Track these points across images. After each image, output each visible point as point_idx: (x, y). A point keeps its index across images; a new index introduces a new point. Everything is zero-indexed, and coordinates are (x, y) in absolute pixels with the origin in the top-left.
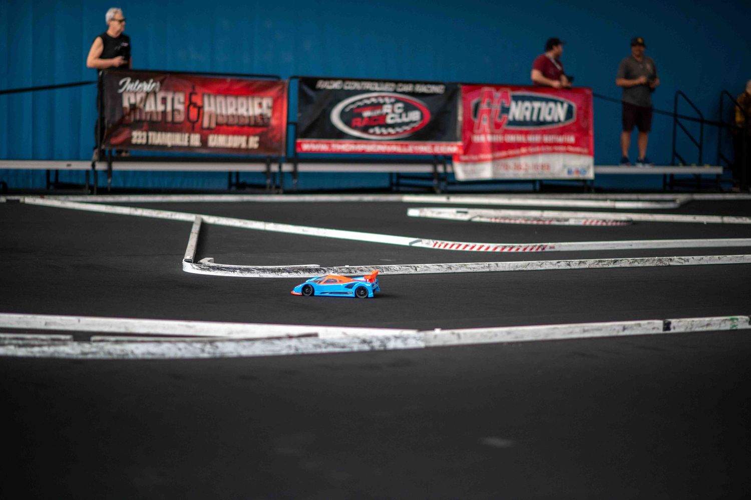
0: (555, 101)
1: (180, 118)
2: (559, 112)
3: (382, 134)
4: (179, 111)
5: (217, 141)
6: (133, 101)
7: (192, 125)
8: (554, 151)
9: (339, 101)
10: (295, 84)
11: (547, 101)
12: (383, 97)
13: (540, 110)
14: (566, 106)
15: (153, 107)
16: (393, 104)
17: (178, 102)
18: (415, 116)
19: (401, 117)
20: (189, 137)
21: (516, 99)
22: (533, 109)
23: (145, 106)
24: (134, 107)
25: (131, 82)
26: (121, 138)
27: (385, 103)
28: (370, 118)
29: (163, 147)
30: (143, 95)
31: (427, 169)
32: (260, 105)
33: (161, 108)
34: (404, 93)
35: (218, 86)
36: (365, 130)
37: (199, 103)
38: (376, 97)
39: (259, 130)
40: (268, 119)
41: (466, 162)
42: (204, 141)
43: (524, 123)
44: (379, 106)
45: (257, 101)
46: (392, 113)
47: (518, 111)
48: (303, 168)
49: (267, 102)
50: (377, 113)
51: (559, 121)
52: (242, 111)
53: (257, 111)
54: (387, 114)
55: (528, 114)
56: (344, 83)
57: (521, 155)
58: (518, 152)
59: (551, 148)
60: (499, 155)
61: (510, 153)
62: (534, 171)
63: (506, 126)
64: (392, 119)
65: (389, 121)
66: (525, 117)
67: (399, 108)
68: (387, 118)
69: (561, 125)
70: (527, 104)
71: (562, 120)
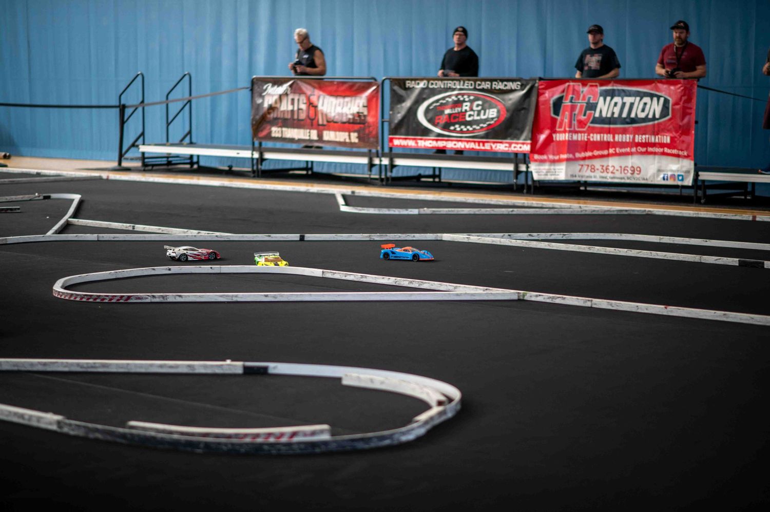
0: (652, 96)
1: (303, 116)
2: (655, 108)
3: (461, 132)
4: (301, 109)
5: (330, 136)
6: (270, 102)
7: (312, 122)
8: (647, 153)
9: (424, 100)
10: (387, 85)
11: (642, 95)
12: (463, 95)
13: (632, 105)
14: (662, 101)
15: (286, 106)
16: (472, 102)
17: (301, 102)
18: (492, 113)
19: (479, 115)
20: (309, 132)
21: (605, 94)
22: (624, 104)
23: (280, 106)
24: (271, 108)
25: (272, 87)
26: (264, 133)
27: (464, 101)
28: (450, 115)
29: (292, 140)
30: (277, 97)
33: (290, 108)
34: (483, 90)
35: (331, 89)
36: (446, 127)
37: (315, 103)
38: (457, 95)
39: (357, 127)
40: (365, 116)
42: (320, 136)
43: (610, 120)
44: (458, 103)
46: (471, 110)
47: (605, 107)
49: (364, 101)
50: (457, 110)
51: (654, 118)
52: (346, 110)
53: (356, 110)
54: (466, 111)
55: (617, 111)
56: (428, 82)
57: (608, 155)
58: (605, 152)
59: (646, 149)
60: (583, 155)
61: (596, 153)
62: (623, 175)
63: (592, 122)
64: (470, 116)
65: (468, 119)
66: (613, 113)
67: (478, 105)
68: (465, 115)
69: (656, 122)
70: (617, 99)
71: (657, 116)
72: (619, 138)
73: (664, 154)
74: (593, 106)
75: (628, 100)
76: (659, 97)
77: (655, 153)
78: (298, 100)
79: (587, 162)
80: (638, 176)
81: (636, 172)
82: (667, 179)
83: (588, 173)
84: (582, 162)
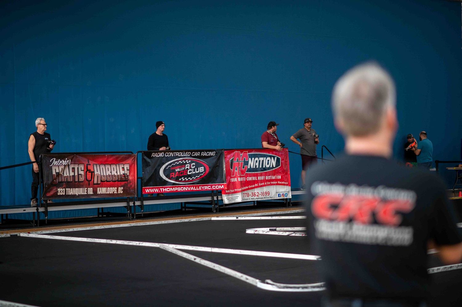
0: (271, 157)
1: (82, 179)
2: (273, 162)
3: (185, 181)
4: (81, 175)
5: (102, 191)
6: (57, 171)
7: (88, 183)
9: (163, 164)
10: (140, 156)
11: (266, 156)
12: (185, 160)
13: (263, 161)
14: (276, 158)
15: (68, 173)
16: (190, 163)
17: (80, 169)
18: (201, 169)
19: (194, 171)
20: (87, 190)
21: (251, 156)
22: (260, 161)
23: (63, 173)
24: (58, 174)
25: (56, 160)
26: (52, 193)
27: (186, 163)
28: (179, 172)
29: (74, 196)
30: (63, 167)
31: (208, 199)
32: (123, 168)
33: (72, 174)
34: (195, 157)
35: (101, 160)
37: (92, 170)
39: (123, 183)
40: (128, 176)
41: (229, 193)
42: (95, 192)
43: (255, 170)
44: (183, 165)
45: (121, 166)
46: (190, 168)
47: (252, 163)
48: (146, 203)
49: (127, 167)
50: (183, 169)
51: (273, 167)
52: (114, 173)
53: (122, 172)
54: (187, 169)
55: (257, 164)
56: (165, 154)
58: (254, 186)
59: (270, 183)
61: (250, 187)
62: (263, 197)
63: (247, 172)
64: (190, 172)
65: (189, 173)
66: (256, 166)
67: (193, 166)
68: (187, 171)
69: (274, 169)
70: (257, 159)
71: (274, 166)
72: (260, 178)
73: (277, 184)
74: (247, 163)
75: (261, 159)
76: (274, 157)
77: (274, 184)
78: (78, 168)
79: (245, 192)
80: (268, 196)
81: (267, 194)
82: (280, 196)
83: (247, 198)
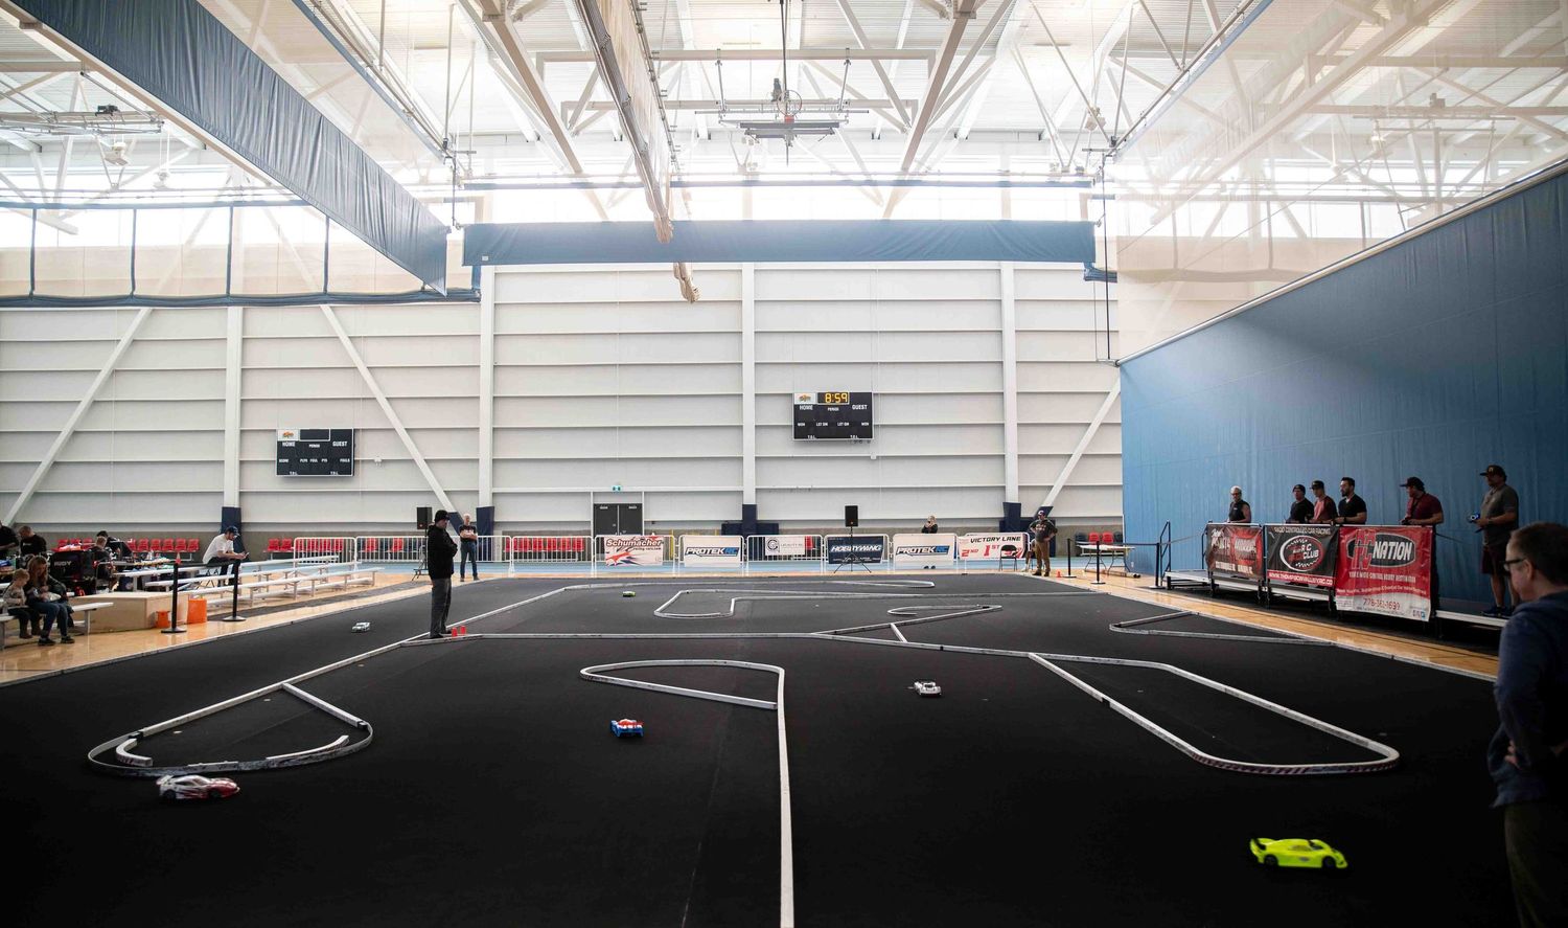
0: (1405, 541)
1: (1229, 554)
2: (1407, 552)
3: (1301, 568)
4: (1228, 549)
7: (1232, 558)
8: (1402, 591)
10: (1266, 531)
12: (1302, 539)
13: (1394, 548)
16: (1306, 544)
18: (1316, 553)
19: (1310, 555)
20: (1232, 566)
21: (1378, 539)
22: (1389, 549)
26: (1213, 565)
27: (1302, 543)
28: (1295, 555)
29: (1224, 571)
30: (1217, 539)
33: (1223, 548)
34: (1311, 535)
35: (1240, 533)
36: (1294, 565)
38: (1299, 539)
39: (1252, 562)
42: (1236, 569)
43: (1382, 562)
44: (1300, 545)
46: (1306, 551)
47: (1379, 550)
50: (1299, 551)
51: (1407, 561)
54: (1303, 552)
55: (1385, 553)
57: (1381, 592)
58: (1379, 590)
59: (1402, 588)
60: (1366, 590)
61: (1374, 590)
62: (1388, 610)
63: (1371, 563)
64: (1305, 556)
65: (1304, 558)
66: (1383, 556)
67: (1309, 548)
68: (1303, 555)
69: (1408, 564)
70: (1385, 543)
71: (1408, 559)
72: (1386, 577)
73: (1412, 593)
74: (1371, 549)
75: (1392, 544)
76: (1409, 542)
77: (1407, 592)
78: (1228, 542)
79: (1369, 597)
80: (1398, 612)
81: (1397, 608)
82: (1415, 615)
83: (1370, 607)
84: (1366, 597)
